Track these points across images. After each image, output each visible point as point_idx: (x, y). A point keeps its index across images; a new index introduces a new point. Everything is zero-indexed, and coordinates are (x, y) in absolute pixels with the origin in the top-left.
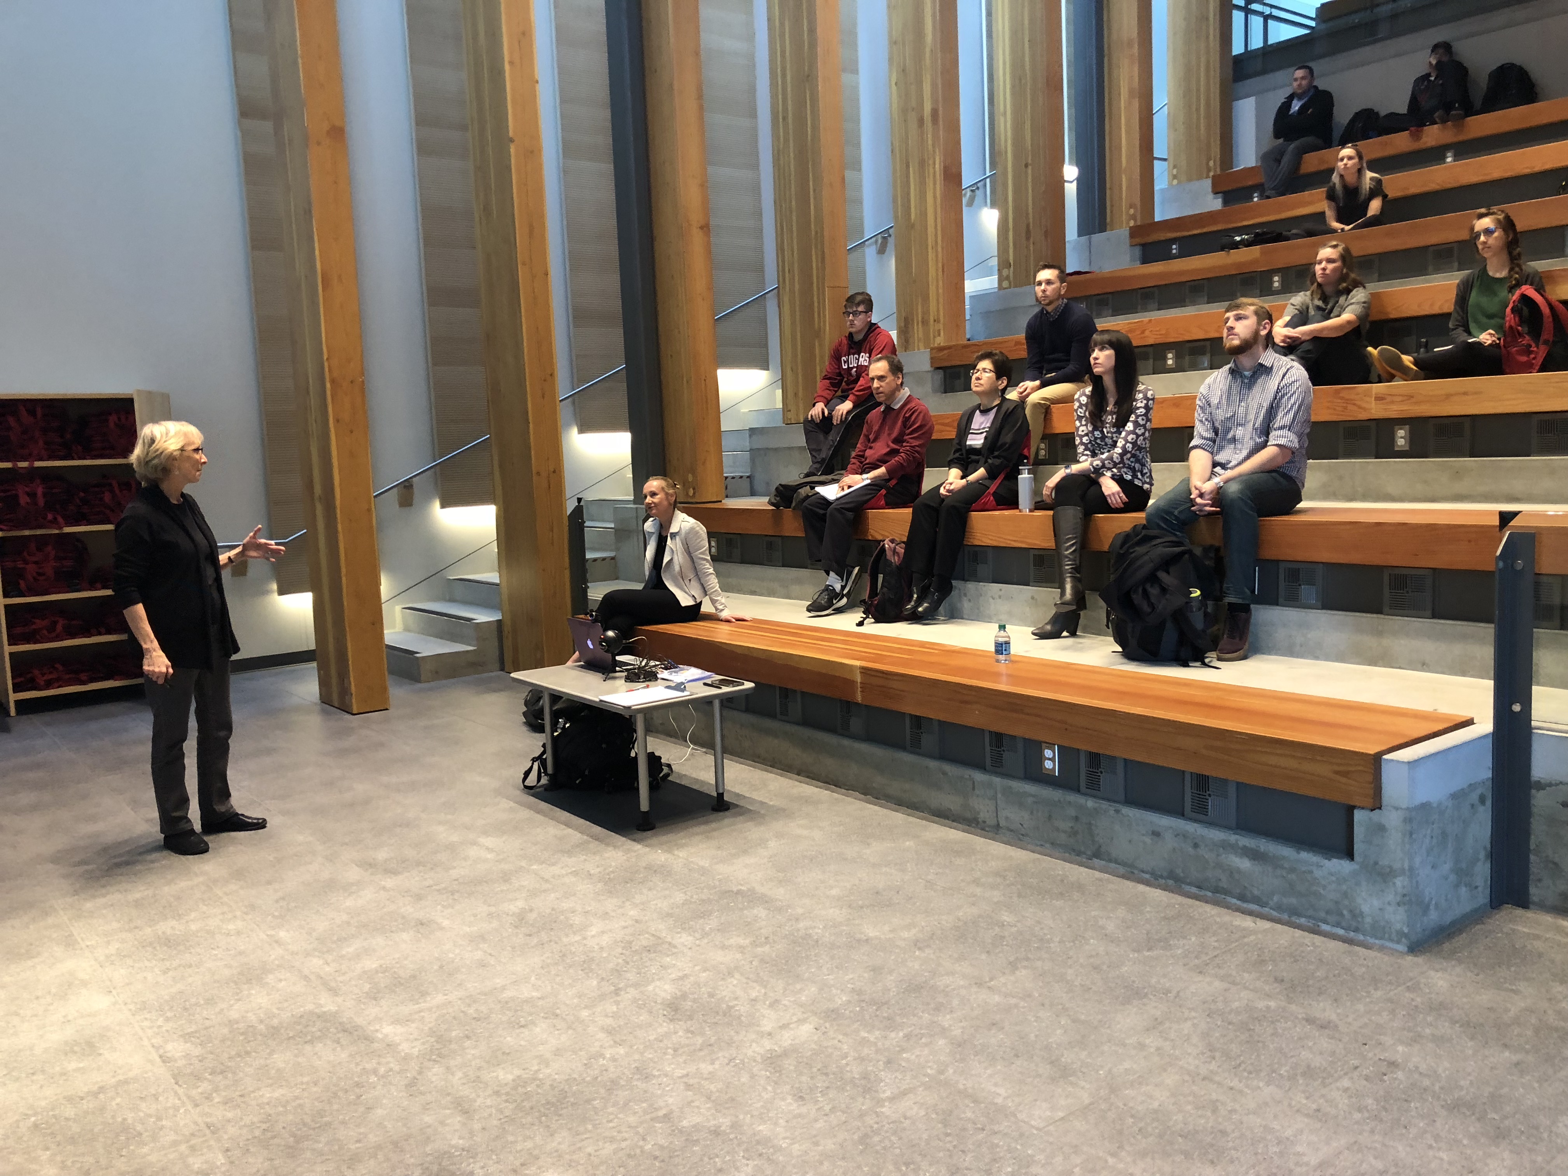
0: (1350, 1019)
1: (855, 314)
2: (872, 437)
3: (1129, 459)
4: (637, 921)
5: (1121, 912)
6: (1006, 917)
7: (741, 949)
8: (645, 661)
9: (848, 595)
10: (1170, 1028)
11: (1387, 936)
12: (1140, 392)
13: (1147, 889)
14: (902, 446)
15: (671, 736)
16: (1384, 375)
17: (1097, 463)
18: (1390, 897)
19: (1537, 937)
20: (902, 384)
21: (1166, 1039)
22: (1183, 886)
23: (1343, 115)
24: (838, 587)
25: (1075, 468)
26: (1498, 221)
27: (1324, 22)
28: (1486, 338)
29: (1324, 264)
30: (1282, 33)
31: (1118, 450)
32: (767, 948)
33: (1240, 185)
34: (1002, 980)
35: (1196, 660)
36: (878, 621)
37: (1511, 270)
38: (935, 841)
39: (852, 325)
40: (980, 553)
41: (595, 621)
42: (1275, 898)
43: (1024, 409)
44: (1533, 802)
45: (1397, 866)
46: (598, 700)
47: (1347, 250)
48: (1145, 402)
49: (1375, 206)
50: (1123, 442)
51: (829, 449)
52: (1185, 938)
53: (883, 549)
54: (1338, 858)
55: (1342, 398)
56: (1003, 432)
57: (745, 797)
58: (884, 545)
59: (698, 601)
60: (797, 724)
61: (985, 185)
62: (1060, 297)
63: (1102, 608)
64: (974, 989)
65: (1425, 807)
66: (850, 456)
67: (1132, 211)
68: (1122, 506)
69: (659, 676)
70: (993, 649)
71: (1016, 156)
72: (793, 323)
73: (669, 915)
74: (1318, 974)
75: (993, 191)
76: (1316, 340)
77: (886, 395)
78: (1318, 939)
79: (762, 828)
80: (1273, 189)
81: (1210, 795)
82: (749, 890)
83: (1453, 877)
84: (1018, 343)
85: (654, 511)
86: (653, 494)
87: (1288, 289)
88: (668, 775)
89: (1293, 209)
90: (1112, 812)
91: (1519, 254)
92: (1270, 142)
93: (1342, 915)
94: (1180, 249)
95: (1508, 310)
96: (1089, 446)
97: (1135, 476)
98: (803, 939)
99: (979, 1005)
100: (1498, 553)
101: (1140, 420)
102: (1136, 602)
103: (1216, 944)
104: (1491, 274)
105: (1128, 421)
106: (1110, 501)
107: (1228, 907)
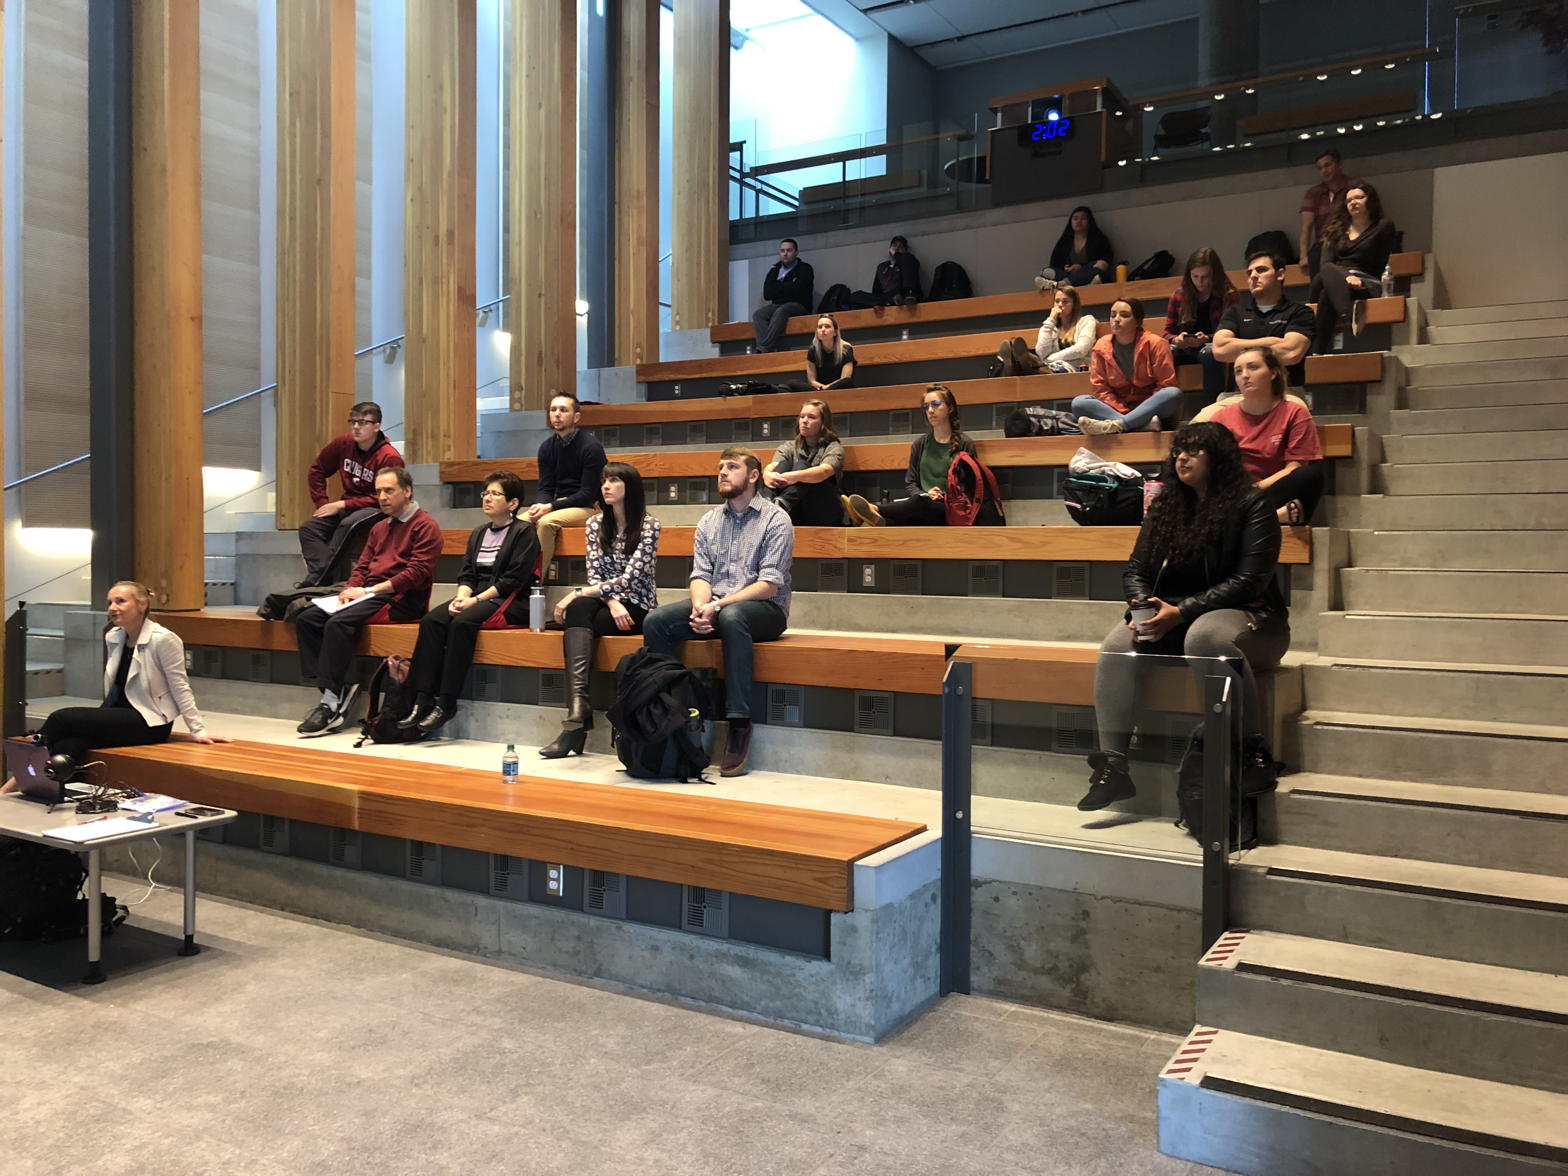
0: (826, 1112)
1: (361, 422)
2: (377, 549)
3: (636, 585)
4: (82, 1088)
5: (621, 1029)
6: (508, 1044)
7: (212, 1108)
8: (102, 789)
9: (345, 714)
10: (667, 1140)
11: (857, 1030)
12: (647, 522)
13: (646, 1003)
14: (409, 560)
15: (127, 874)
16: (855, 520)
17: (607, 587)
18: (861, 993)
19: (977, 1019)
20: (411, 497)
21: (664, 1151)
22: (680, 998)
23: (821, 287)
24: (334, 706)
25: (586, 591)
26: (943, 396)
27: (806, 203)
28: (933, 493)
29: (806, 419)
30: (773, 208)
31: (626, 576)
32: (243, 1104)
33: (735, 338)
34: (503, 1109)
35: (694, 777)
36: (377, 742)
37: (952, 438)
38: (433, 971)
39: (357, 433)
40: (488, 672)
41: (40, 744)
42: (763, 1003)
43: (536, 530)
44: (973, 898)
45: (866, 963)
46: (40, 835)
47: (826, 409)
48: (652, 532)
49: (847, 371)
50: (631, 569)
51: (329, 558)
52: (681, 1049)
53: (386, 666)
54: (818, 960)
55: (820, 538)
56: (515, 553)
57: (218, 938)
58: (387, 662)
59: (169, 721)
60: (282, 854)
61: (498, 308)
62: (572, 424)
63: (607, 727)
64: (474, 1121)
65: (889, 907)
66: (350, 567)
67: (638, 350)
68: (629, 628)
69: (119, 806)
70: (500, 770)
71: (529, 285)
72: (292, 425)
73: (123, 1078)
74: (800, 1072)
75: (506, 315)
76: (800, 485)
77: (393, 508)
78: (799, 1039)
79: (239, 971)
80: (763, 345)
81: (705, 907)
82: (222, 1041)
83: (911, 971)
84: (529, 465)
85: (119, 620)
86: (120, 601)
87: (774, 436)
88: (123, 918)
89: (779, 366)
90: (613, 929)
91: (958, 425)
92: (761, 303)
93: (820, 1014)
94: (682, 389)
95: (950, 471)
96: (599, 570)
97: (641, 601)
98: (285, 1088)
99: (478, 1138)
100: (945, 680)
101: (647, 548)
102: (640, 722)
103: (709, 1052)
104: (937, 439)
105: (636, 549)
106: (618, 624)
107: (720, 1014)
